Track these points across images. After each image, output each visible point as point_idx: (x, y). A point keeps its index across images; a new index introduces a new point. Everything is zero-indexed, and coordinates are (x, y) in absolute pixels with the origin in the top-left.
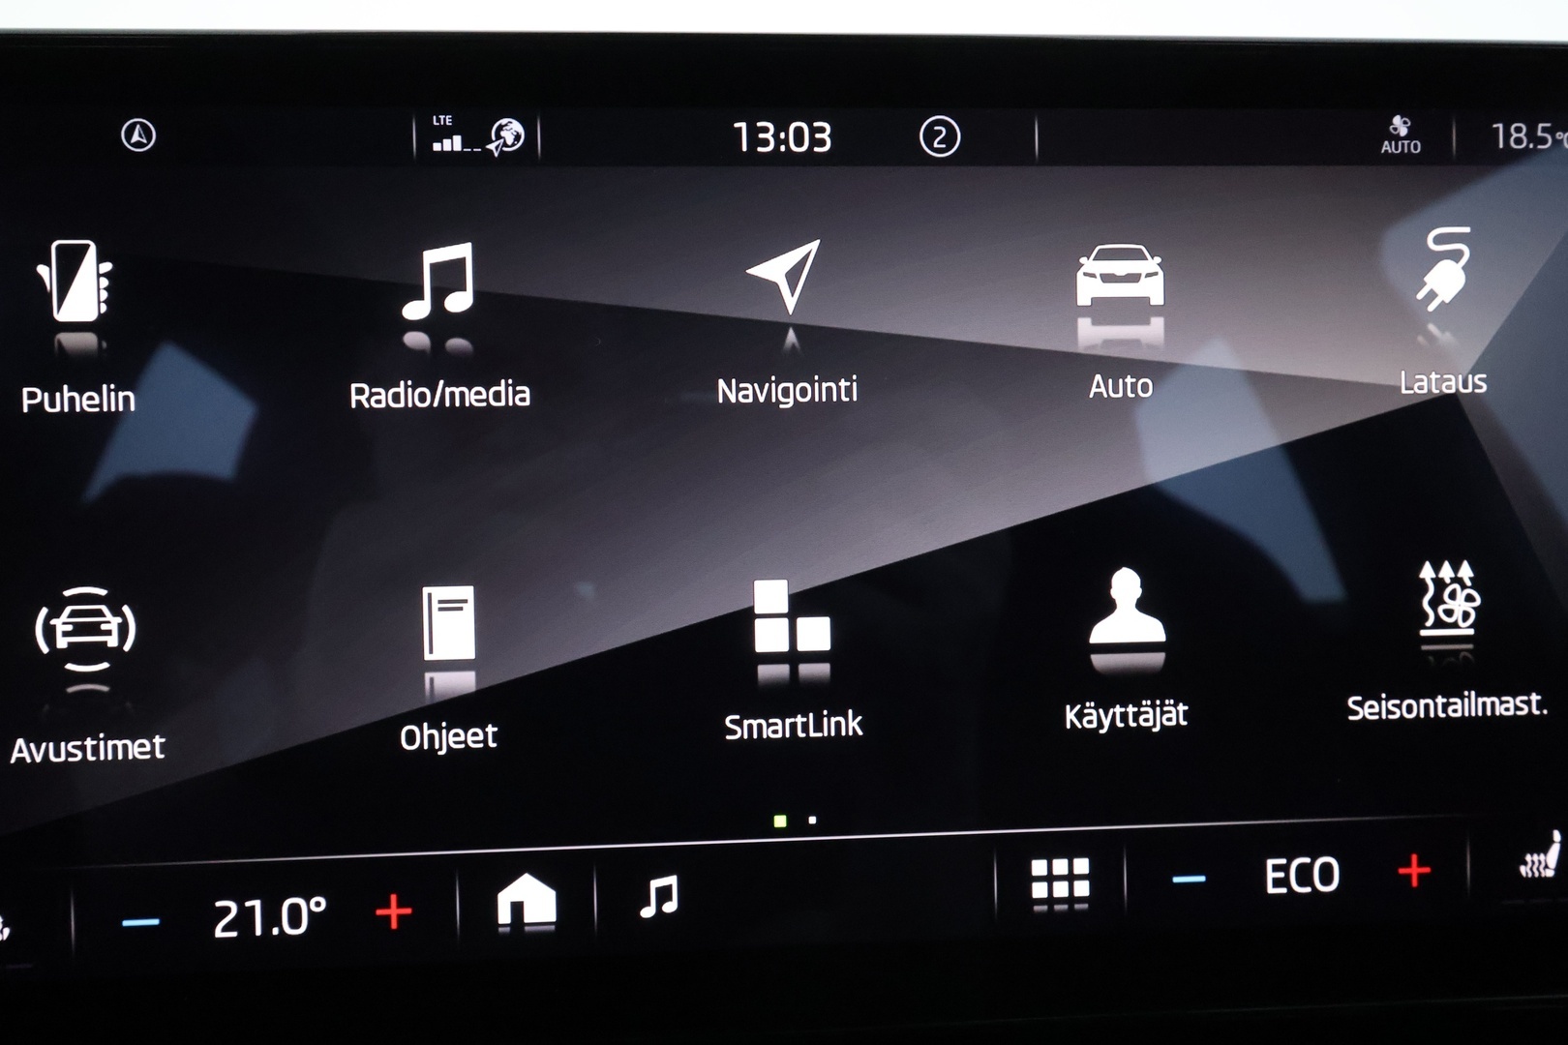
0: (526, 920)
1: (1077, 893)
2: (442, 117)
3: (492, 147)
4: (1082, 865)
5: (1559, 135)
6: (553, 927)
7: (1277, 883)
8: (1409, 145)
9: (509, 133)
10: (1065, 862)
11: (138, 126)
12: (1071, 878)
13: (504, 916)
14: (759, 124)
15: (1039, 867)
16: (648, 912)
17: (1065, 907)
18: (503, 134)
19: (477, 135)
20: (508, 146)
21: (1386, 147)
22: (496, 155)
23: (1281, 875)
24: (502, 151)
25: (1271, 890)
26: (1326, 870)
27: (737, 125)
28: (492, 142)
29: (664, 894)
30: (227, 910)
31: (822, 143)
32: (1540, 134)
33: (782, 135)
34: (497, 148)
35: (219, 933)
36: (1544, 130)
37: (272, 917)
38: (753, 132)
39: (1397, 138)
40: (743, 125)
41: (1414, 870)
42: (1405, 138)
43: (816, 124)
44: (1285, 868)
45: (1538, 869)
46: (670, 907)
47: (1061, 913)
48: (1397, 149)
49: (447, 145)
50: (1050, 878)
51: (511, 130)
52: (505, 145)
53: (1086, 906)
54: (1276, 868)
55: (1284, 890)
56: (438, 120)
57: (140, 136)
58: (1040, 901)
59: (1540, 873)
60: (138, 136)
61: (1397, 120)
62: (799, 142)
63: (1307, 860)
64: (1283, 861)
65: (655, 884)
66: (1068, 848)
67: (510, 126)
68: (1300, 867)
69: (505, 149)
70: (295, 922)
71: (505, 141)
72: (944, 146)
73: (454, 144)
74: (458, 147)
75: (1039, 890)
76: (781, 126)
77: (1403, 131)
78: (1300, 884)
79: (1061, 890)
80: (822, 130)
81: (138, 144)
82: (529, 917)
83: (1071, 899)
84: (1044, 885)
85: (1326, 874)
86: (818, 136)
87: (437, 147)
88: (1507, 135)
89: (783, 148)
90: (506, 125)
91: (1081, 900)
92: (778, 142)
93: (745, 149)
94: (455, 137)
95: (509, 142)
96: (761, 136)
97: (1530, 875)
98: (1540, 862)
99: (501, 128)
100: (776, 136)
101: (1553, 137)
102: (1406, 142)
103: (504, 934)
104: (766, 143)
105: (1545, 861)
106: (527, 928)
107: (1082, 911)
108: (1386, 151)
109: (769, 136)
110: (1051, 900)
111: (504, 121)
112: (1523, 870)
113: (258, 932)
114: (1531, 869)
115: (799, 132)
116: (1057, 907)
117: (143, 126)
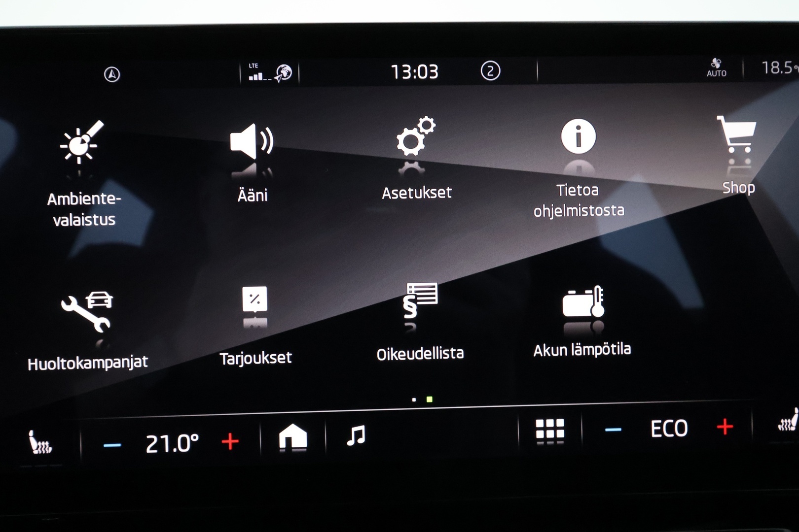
0: (293, 446)
1: (558, 436)
2: (253, 64)
3: (276, 78)
4: (561, 422)
5: (796, 67)
6: (305, 450)
7: (657, 432)
8: (721, 72)
9: (285, 71)
10: (552, 421)
11: (112, 70)
12: (555, 428)
13: (282, 444)
14: (404, 66)
15: (539, 423)
16: (351, 443)
17: (553, 442)
18: (282, 72)
19: (270, 72)
20: (284, 78)
21: (709, 73)
22: (279, 82)
23: (659, 428)
24: (281, 80)
25: (654, 435)
26: (681, 426)
27: (393, 66)
28: (276, 75)
29: (358, 434)
30: (152, 440)
31: (434, 74)
32: (786, 66)
33: (415, 71)
34: (279, 79)
35: (148, 451)
36: (788, 64)
37: (173, 444)
38: (401, 69)
39: (715, 69)
40: (396, 66)
41: (725, 427)
42: (719, 69)
43: (431, 65)
44: (661, 425)
45: (787, 426)
46: (361, 441)
47: (550, 446)
48: (714, 74)
49: (255, 77)
50: (545, 429)
51: (286, 70)
52: (283, 77)
53: (562, 442)
54: (656, 425)
55: (660, 436)
56: (252, 66)
57: (113, 75)
58: (540, 440)
59: (788, 429)
60: (112, 75)
61: (715, 60)
62: (423, 74)
63: (672, 421)
64: (660, 421)
65: (354, 429)
66: (554, 414)
67: (286, 68)
68: (668, 424)
69: (283, 79)
70: (184, 445)
71: (283, 75)
72: (492, 75)
73: (259, 77)
74: (261, 78)
75: (540, 434)
76: (414, 67)
77: (718, 66)
78: (668, 432)
79: (550, 434)
80: (434, 68)
81: (112, 79)
82: (294, 444)
83: (555, 439)
84: (542, 432)
85: (681, 428)
86: (432, 71)
87: (251, 78)
88: (770, 67)
89: (415, 77)
90: (283, 67)
91: (560, 439)
92: (413, 74)
93: (397, 77)
94: (259, 73)
95: (285, 76)
96: (405, 71)
97: (783, 429)
98: (788, 423)
99: (281, 69)
100: (412, 71)
101: (793, 68)
102: (719, 71)
103: (282, 453)
104: (407, 74)
105: (791, 422)
106: (293, 450)
107: (560, 445)
108: (709, 75)
109: (408, 71)
110: (545, 439)
111: (282, 66)
112: (780, 427)
113: (167, 450)
114: (784, 427)
115: (423, 69)
116: (549, 443)
117: (114, 70)
